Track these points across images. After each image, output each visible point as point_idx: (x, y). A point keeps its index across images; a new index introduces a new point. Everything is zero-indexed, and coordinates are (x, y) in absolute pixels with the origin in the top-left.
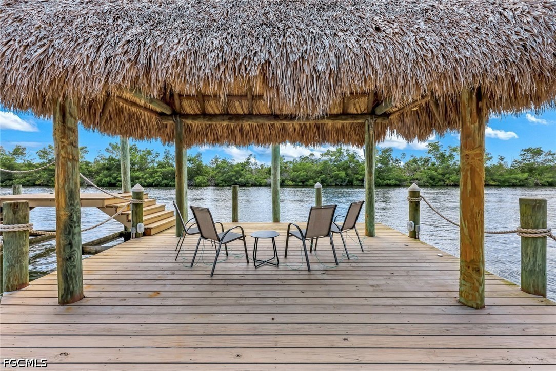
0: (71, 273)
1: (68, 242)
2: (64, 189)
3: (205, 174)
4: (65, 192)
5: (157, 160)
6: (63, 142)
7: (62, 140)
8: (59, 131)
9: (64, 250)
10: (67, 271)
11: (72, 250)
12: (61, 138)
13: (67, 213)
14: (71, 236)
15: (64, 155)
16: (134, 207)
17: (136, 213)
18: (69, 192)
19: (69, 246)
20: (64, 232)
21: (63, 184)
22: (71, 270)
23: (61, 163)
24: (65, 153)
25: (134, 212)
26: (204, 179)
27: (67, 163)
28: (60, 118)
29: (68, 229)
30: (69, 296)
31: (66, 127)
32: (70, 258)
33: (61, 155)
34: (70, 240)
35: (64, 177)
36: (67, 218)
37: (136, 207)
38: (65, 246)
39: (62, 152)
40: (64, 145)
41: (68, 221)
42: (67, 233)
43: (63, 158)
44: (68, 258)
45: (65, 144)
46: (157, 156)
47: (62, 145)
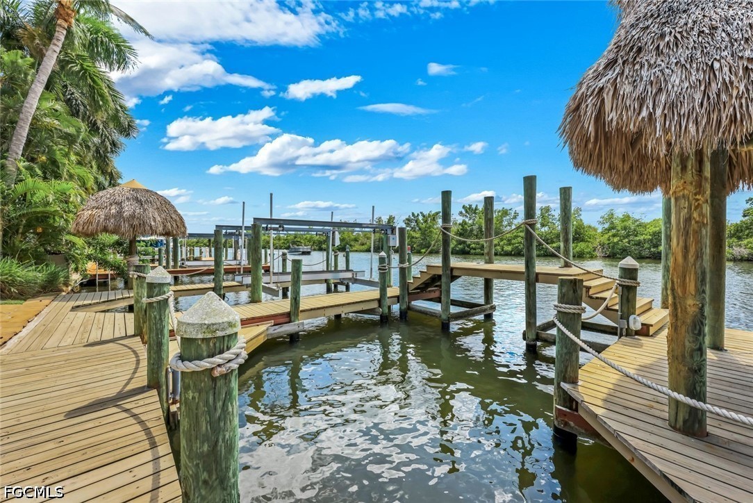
0: (700, 392)
1: (698, 346)
2: (695, 268)
3: (589, 240)
4: (696, 273)
5: (515, 222)
6: (697, 200)
7: (698, 197)
8: (691, 183)
9: (692, 356)
10: (695, 388)
11: (702, 359)
12: (696, 194)
13: (698, 303)
14: (701, 338)
15: (697, 219)
16: (625, 290)
17: (628, 300)
18: (702, 272)
19: (699, 353)
20: (692, 330)
21: (694, 261)
22: (701, 387)
23: (694, 230)
24: (699, 215)
25: (625, 297)
26: (588, 246)
27: (700, 230)
28: (694, 164)
29: (698, 327)
30: (697, 426)
31: (703, 177)
32: (700, 370)
33: (694, 218)
34: (700, 344)
35: (697, 251)
36: (697, 310)
37: (628, 291)
38: (693, 351)
39: (695, 215)
40: (699, 204)
41: (699, 315)
42: (696, 332)
43: (697, 222)
44: (697, 368)
45: (701, 202)
46: (515, 218)
47: (696, 204)
